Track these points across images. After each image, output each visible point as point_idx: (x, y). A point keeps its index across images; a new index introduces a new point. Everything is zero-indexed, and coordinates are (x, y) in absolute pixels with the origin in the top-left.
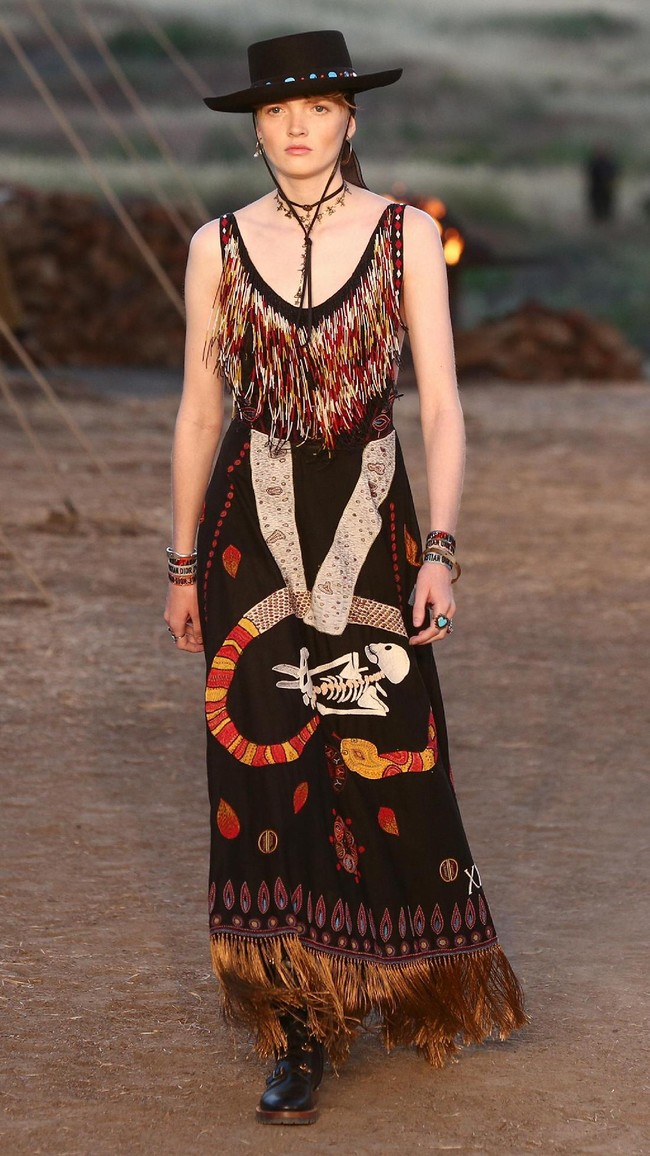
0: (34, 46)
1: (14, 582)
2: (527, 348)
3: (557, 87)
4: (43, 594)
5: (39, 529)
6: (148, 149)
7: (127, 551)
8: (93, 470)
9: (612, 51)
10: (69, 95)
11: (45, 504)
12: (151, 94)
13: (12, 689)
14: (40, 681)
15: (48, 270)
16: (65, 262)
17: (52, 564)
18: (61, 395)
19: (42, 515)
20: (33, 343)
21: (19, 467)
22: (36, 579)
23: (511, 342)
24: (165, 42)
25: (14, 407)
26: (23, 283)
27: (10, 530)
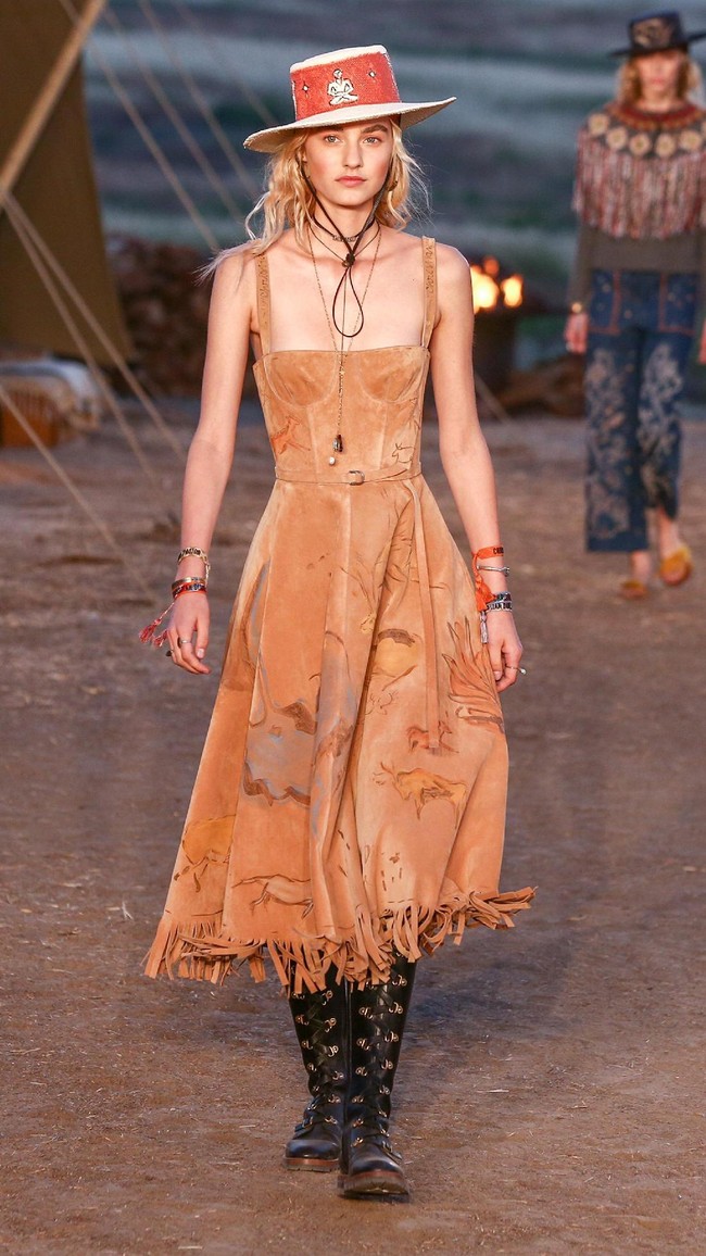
1: (123, 585)
4: (149, 595)
5: (145, 538)
10: (180, 159)
11: (151, 516)
13: (122, 677)
14: (145, 671)
15: (155, 312)
16: (170, 304)
17: (157, 569)
18: (168, 422)
20: (142, 374)
21: (128, 483)
22: (143, 583)
25: (125, 430)
26: (134, 322)
27: (121, 538)
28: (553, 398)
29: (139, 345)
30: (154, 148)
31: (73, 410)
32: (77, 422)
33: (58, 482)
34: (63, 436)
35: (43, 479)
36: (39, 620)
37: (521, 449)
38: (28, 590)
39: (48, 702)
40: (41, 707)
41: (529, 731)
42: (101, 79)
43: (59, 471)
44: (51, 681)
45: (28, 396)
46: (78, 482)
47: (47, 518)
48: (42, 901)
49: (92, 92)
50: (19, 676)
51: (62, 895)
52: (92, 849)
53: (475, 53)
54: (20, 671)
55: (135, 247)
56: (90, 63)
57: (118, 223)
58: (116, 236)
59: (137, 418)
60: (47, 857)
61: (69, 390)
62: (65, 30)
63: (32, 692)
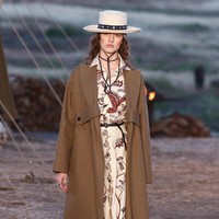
0: (23, 33)
1: (15, 197)
2: (174, 127)
3: (185, 47)
4: (23, 201)
5: (22, 181)
6: (58, 65)
7: (50, 188)
8: (40, 163)
9: (202, 36)
10: (33, 48)
11: (24, 173)
12: (59, 48)
15: (27, 102)
16: (32, 99)
17: (26, 192)
18: (30, 140)
19: (24, 176)
20: (21, 124)
21: (17, 162)
22: (21, 196)
23: (170, 124)
24: (64, 32)
25: (15, 143)
26: (19, 106)
27: (14, 181)
28: (167, 130)
29: (20, 113)
49: (3, 25)
53: (139, 9)
55: (19, 79)
57: (12, 70)
58: (12, 75)
59: (19, 139)
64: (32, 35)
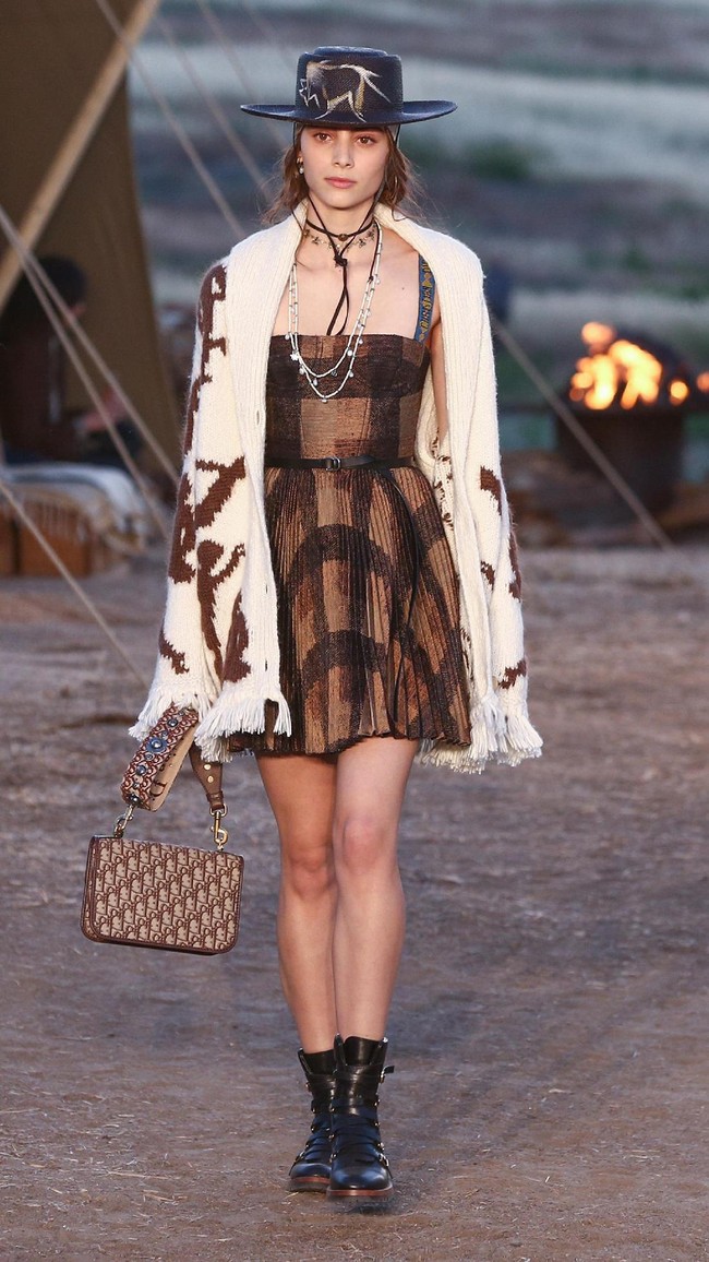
30: (216, 194)
31: (113, 529)
32: (117, 544)
33: (92, 621)
34: (99, 561)
35: (73, 616)
36: (63, 795)
37: (687, 582)
38: (48, 758)
39: (72, 901)
40: (60, 907)
41: (689, 943)
42: (153, 105)
43: (90, 605)
44: (75, 873)
45: (55, 509)
46: (115, 621)
47: (76, 666)
48: (59, 1154)
49: (141, 122)
50: (34, 867)
51: (83, 1147)
52: (124, 1088)
53: (640, 74)
54: (38, 860)
56: (137, 85)
57: (174, 290)
58: (171, 307)
60: (65, 1098)
61: (107, 505)
62: (105, 44)
63: (51, 888)
64: (247, 161)
